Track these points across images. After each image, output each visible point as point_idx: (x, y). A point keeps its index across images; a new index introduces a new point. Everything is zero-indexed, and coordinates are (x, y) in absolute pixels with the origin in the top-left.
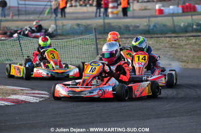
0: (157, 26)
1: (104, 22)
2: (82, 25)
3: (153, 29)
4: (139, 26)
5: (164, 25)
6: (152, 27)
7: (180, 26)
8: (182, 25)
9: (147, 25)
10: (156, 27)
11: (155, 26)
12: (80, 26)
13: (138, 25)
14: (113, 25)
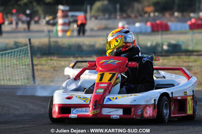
1: (49, 41)
4: (94, 46)
8: (149, 44)
14: (60, 43)
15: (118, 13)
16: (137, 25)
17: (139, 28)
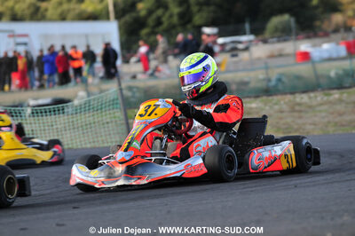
0: (284, 79)
2: (137, 88)
3: (275, 86)
4: (246, 83)
5: (298, 77)
6: (273, 83)
7: (329, 77)
8: (332, 74)
9: (264, 80)
10: (283, 83)
11: (279, 80)
12: (135, 90)
13: (246, 79)
15: (293, 37)
16: (326, 46)
17: (327, 50)
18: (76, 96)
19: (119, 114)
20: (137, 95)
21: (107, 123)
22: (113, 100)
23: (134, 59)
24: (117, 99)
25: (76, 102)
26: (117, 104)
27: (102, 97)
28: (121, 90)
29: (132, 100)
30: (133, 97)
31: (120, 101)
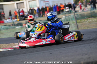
12: (78, 15)
18: (62, 17)
19: (74, 22)
20: (79, 16)
21: (72, 24)
22: (73, 18)
23: (77, 7)
24: (74, 18)
25: (62, 19)
26: (74, 19)
27: (70, 17)
28: (75, 15)
29: (78, 18)
30: (78, 17)
31: (75, 18)
